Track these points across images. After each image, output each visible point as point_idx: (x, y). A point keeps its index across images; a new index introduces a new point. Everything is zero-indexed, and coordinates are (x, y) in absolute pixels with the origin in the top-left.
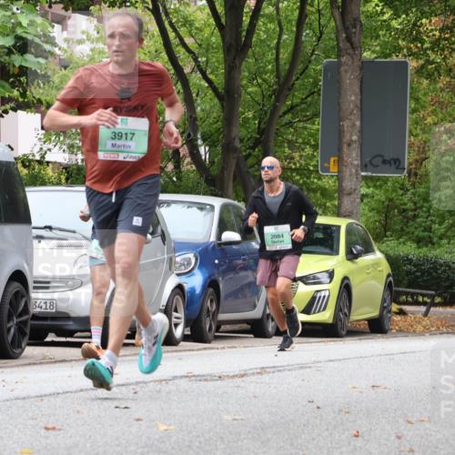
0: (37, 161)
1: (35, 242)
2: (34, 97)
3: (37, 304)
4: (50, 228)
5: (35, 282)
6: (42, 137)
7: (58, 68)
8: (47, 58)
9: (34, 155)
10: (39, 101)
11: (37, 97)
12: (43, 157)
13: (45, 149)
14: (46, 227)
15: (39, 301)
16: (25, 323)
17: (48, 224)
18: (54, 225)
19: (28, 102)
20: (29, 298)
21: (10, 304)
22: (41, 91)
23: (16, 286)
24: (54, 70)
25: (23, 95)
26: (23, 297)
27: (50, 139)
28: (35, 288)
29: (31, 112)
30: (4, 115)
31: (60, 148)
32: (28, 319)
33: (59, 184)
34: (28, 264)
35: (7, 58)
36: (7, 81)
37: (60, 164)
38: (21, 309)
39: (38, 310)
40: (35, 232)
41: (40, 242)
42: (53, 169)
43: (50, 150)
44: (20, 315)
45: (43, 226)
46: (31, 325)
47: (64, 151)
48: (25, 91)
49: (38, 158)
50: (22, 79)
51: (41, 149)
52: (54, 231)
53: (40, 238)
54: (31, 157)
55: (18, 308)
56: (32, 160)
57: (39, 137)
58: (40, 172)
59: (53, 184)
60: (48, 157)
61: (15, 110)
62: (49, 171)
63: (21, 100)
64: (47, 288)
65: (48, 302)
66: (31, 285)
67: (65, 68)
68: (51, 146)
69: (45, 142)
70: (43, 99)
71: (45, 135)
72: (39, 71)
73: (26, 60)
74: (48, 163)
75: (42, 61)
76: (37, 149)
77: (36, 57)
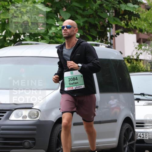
0: (135, 59)
1: (136, 102)
2: (132, 26)
3: (139, 135)
4: (143, 94)
5: (137, 123)
6: (137, 47)
7: (144, 10)
8: (138, 5)
9: (133, 56)
10: (135, 28)
11: (134, 25)
12: (138, 57)
13: (139, 53)
14: (141, 94)
15: (139, 134)
16: (133, 145)
17: (142, 93)
18: (145, 93)
19: (129, 28)
20: (134, 132)
21: (125, 135)
22: (136, 22)
23: (127, 125)
24: (142, 11)
25: (127, 25)
26: (131, 131)
27: (141, 48)
28: (137, 126)
29: (131, 33)
30: (117, 36)
31: (147, 52)
32: (134, 143)
33: (147, 71)
34: (133, 114)
35: (118, 6)
36: (118, 17)
37: (147, 61)
38: (130, 137)
39: (139, 138)
40: (136, 97)
41: (138, 102)
42: (143, 63)
43: (141, 53)
44: (130, 141)
45: (140, 93)
46: (136, 146)
47: (149, 54)
48: (128, 23)
49: (135, 57)
50: (125, 17)
51: (137, 53)
52: (145, 96)
53: (138, 100)
54: (131, 57)
55: (129, 137)
56: (132, 59)
57: (136, 46)
58: (136, 65)
59: (144, 71)
60: (141, 57)
61: (122, 32)
62: (141, 64)
63: (125, 27)
64: (143, 126)
65: (144, 134)
66: (135, 125)
67: (148, 10)
68: (142, 51)
69: (139, 49)
70: (137, 26)
71: (139, 46)
72: (134, 12)
73: (128, 7)
74: (141, 60)
75: (136, 6)
76: (135, 53)
77: (134, 4)
